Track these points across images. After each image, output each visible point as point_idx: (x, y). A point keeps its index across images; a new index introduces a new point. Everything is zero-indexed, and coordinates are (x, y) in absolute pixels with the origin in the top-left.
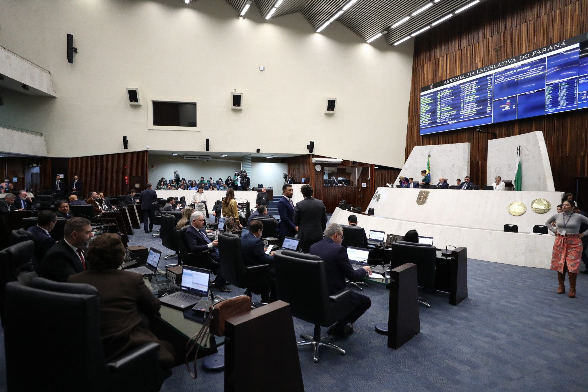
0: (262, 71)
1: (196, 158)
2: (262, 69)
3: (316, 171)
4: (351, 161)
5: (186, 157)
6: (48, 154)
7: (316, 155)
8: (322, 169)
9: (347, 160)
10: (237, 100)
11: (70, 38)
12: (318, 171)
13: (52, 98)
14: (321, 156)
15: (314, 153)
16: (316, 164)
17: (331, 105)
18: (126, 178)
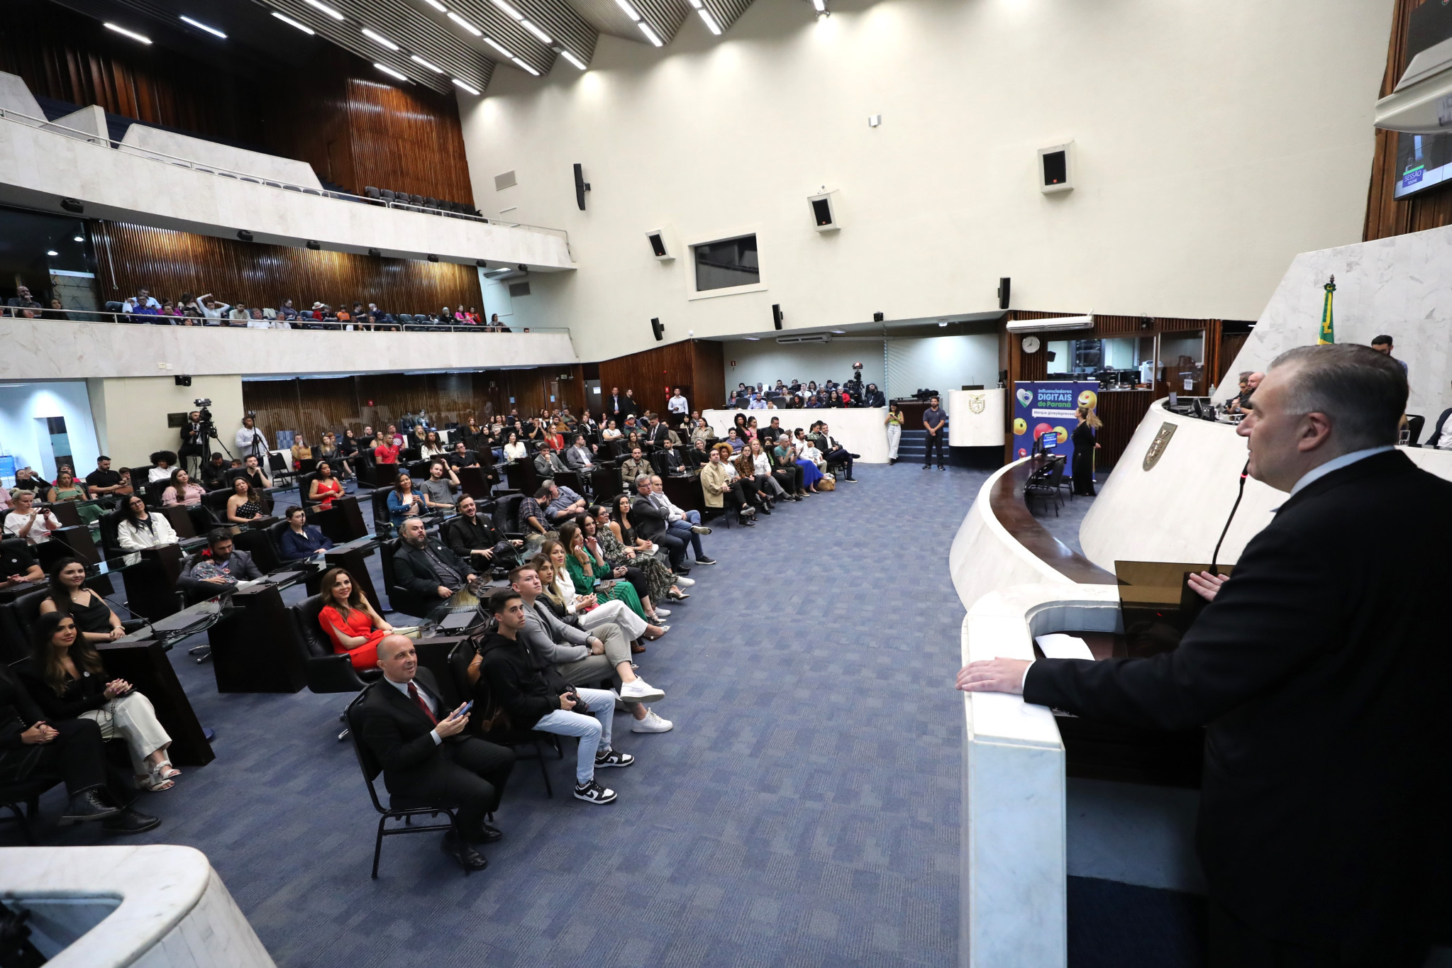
0: (875, 126)
1: (798, 340)
2: (874, 122)
3: (1026, 353)
4: (1136, 317)
5: (780, 341)
6: (578, 359)
7: (1026, 312)
8: (1043, 346)
9: (1123, 317)
10: (822, 211)
11: (577, 168)
12: (1031, 354)
13: (571, 272)
14: (1040, 312)
15: (1014, 305)
16: (1023, 335)
17: (1055, 166)
18: (667, 389)
